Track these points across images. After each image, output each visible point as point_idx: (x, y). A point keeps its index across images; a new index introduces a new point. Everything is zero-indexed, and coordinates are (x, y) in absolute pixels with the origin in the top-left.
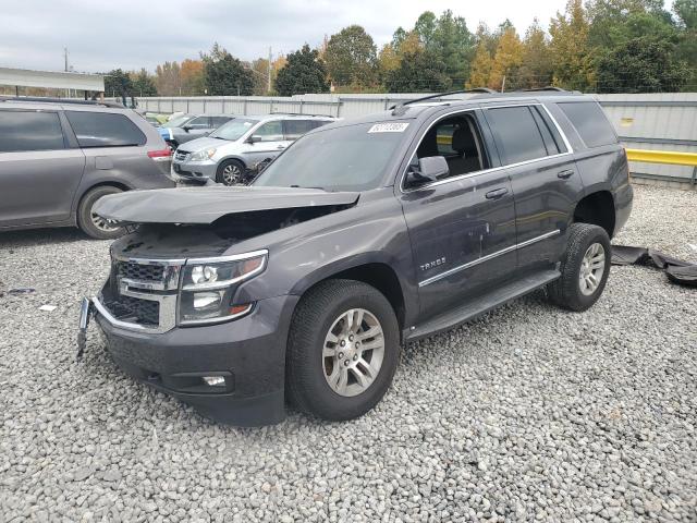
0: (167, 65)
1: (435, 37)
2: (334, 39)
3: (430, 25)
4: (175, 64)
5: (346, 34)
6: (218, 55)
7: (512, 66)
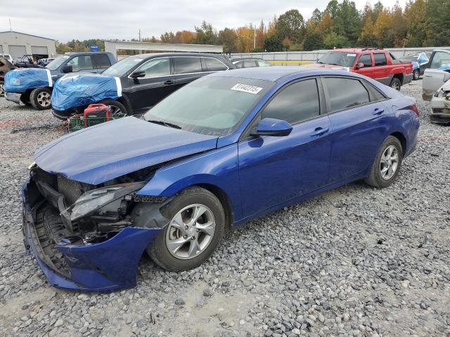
0: (167, 34)
1: (339, 14)
2: (281, 17)
3: (335, 7)
4: (171, 34)
5: (288, 14)
6: (205, 28)
7: (385, 29)
